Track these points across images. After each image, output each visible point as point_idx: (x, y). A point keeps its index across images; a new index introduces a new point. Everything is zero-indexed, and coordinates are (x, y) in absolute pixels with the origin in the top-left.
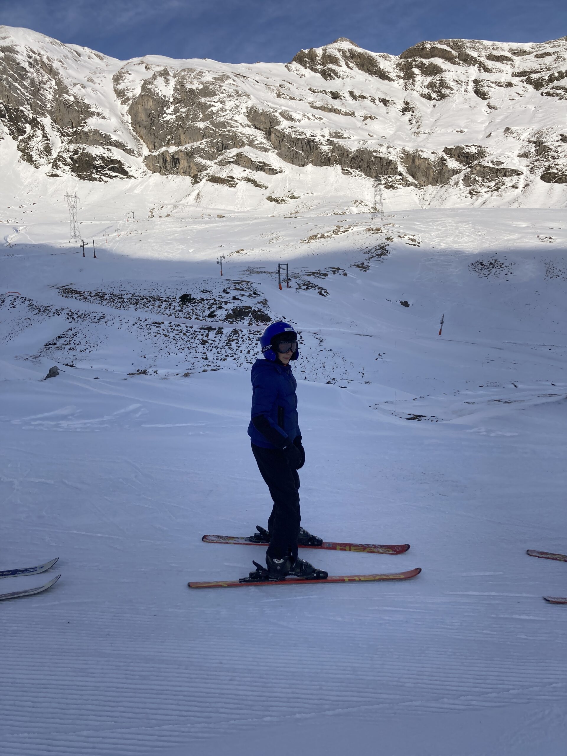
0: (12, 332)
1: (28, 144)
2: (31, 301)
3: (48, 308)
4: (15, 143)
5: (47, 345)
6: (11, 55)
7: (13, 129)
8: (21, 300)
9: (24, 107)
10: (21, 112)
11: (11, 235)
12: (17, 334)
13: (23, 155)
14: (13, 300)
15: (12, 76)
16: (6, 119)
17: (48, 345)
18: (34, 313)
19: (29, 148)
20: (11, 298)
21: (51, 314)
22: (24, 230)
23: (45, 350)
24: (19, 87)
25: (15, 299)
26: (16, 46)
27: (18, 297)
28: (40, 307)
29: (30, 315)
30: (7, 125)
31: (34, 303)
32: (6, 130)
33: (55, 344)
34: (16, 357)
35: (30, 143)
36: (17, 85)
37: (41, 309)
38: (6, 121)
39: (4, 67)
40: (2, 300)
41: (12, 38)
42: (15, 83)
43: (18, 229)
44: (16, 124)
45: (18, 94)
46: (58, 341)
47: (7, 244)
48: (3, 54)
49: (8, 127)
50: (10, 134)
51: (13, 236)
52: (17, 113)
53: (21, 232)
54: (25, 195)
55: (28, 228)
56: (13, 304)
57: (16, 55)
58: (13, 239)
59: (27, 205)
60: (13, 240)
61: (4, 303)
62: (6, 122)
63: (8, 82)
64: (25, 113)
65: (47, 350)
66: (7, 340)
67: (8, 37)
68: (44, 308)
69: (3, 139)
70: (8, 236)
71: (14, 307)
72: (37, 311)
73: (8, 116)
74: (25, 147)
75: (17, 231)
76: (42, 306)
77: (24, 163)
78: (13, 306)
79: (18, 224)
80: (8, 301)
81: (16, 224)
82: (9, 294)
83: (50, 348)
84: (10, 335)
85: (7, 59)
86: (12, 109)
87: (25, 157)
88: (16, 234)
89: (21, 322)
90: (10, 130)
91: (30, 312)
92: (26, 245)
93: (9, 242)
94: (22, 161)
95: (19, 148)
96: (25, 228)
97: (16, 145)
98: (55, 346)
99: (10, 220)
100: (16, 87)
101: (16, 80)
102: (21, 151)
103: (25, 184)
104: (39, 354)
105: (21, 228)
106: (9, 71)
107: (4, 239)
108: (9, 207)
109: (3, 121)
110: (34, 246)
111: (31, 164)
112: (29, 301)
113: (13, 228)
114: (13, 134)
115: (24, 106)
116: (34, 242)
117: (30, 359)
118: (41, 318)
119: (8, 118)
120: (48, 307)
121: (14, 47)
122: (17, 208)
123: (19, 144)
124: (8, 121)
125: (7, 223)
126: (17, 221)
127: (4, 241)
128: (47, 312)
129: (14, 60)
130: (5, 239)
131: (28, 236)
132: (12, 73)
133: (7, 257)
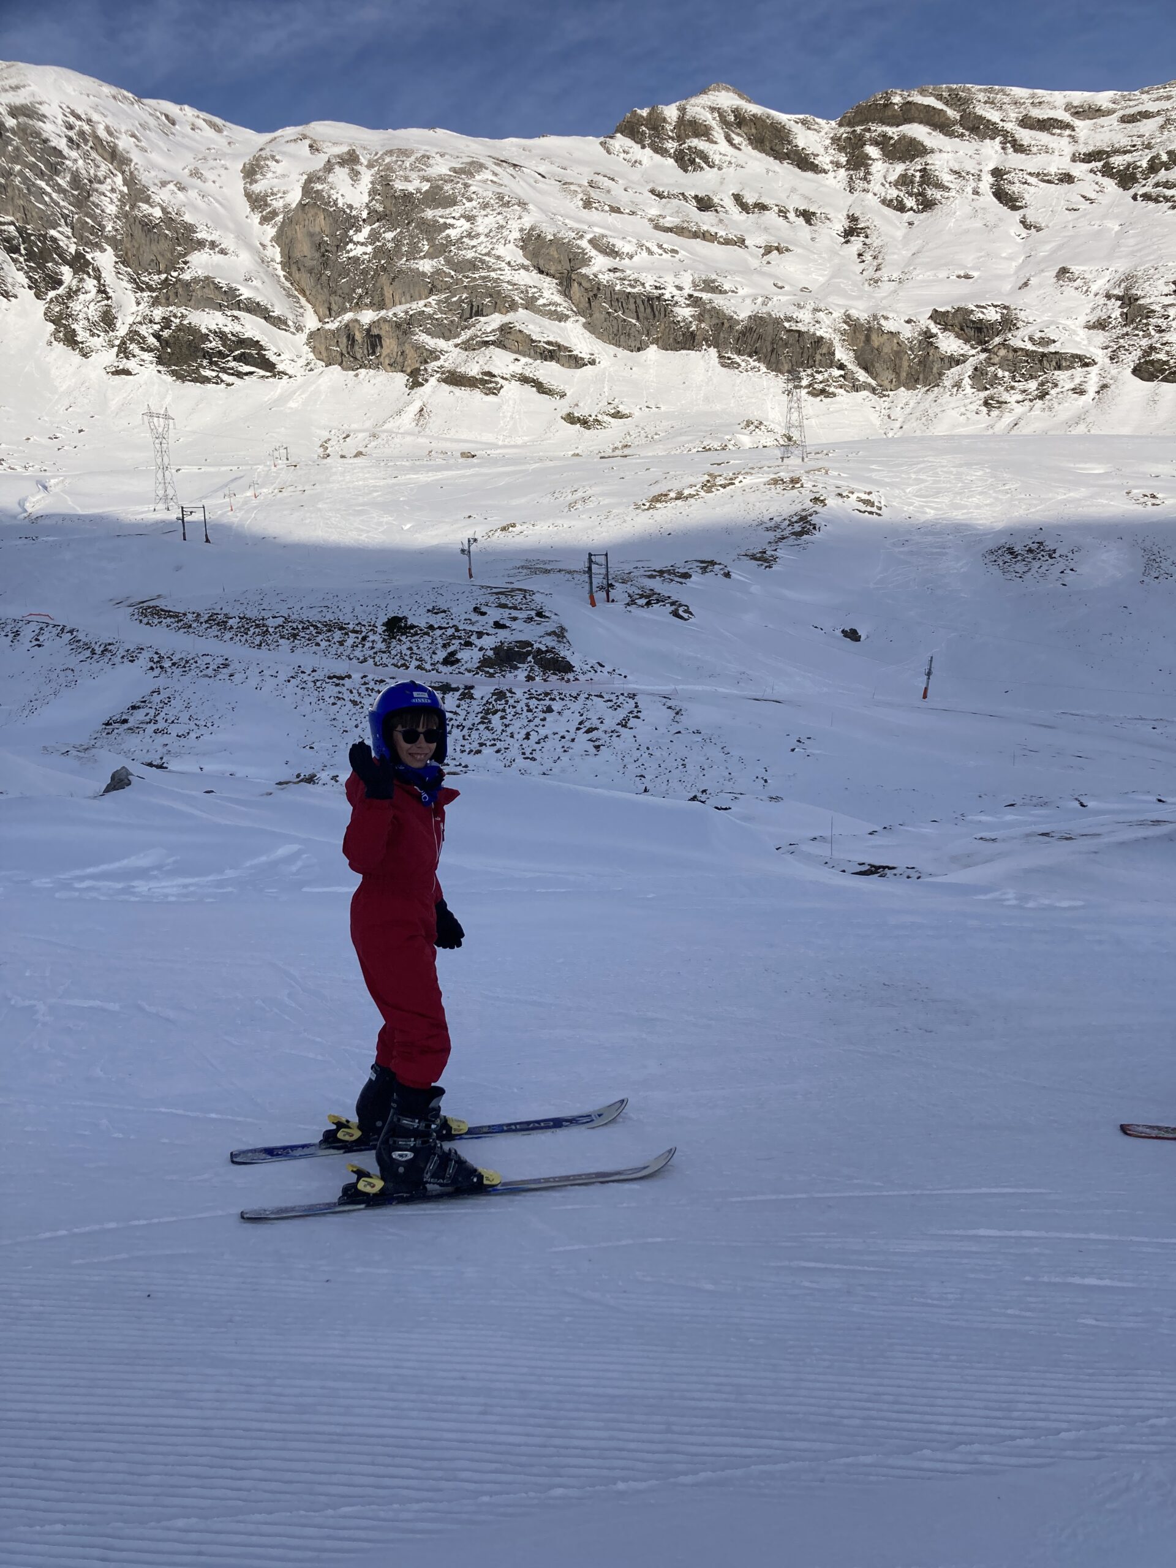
0: (36, 697)
1: (68, 308)
2: (75, 633)
3: (110, 647)
4: (41, 306)
5: (108, 724)
6: (31, 122)
7: (37, 277)
8: (55, 631)
9: (59, 232)
10: (52, 241)
11: (33, 495)
12: (46, 701)
13: (57, 331)
14: (37, 631)
15: (33, 167)
16: (21, 255)
17: (111, 724)
18: (81, 657)
19: (70, 316)
20: (34, 626)
21: (117, 660)
22: (60, 486)
23: (104, 734)
24: (48, 189)
25: (41, 629)
26: (40, 103)
27: (48, 625)
28: (93, 645)
29: (73, 661)
30: (23, 268)
31: (81, 636)
32: (21, 278)
33: (125, 721)
34: (45, 748)
35: (71, 305)
36: (43, 184)
37: (96, 648)
38: (21, 259)
39: (17, 149)
40: (15, 630)
41: (33, 88)
42: (39, 182)
43: (47, 484)
44: (41, 267)
45: (45, 204)
46: (132, 714)
47: (25, 515)
48: (15, 121)
49: (26, 273)
50: (30, 288)
51: (38, 497)
52: (43, 243)
53: (54, 490)
54: (61, 412)
55: (68, 481)
56: (37, 640)
57: (41, 124)
58: (37, 504)
59: (64, 434)
60: (37, 507)
61: (18, 638)
62: (21, 263)
63: (25, 179)
64: (61, 243)
65: (108, 734)
66: (26, 712)
67: (24, 86)
68: (103, 646)
69: (16, 297)
70: (25, 500)
71: (39, 646)
72: (88, 653)
73: (25, 249)
74: (61, 313)
75: (45, 488)
76: (99, 644)
77: (60, 347)
78: (37, 643)
79: (47, 474)
80: (28, 633)
81: (43, 473)
82: (29, 618)
83: (116, 731)
84: (32, 704)
85: (22, 131)
86: (32, 235)
87: (61, 334)
88: (42, 494)
89: (53, 676)
90: (30, 278)
91: (73, 655)
92: (64, 517)
93: (30, 510)
94: (55, 343)
95: (48, 316)
96: (63, 481)
97: (42, 310)
98: (126, 726)
99: (31, 464)
100: (41, 189)
101: (41, 175)
102: (52, 322)
103: (62, 389)
104: (93, 742)
105: (53, 481)
106: (27, 157)
107: (19, 504)
108: (28, 439)
109: (14, 260)
110: (80, 518)
111: (74, 350)
112: (71, 632)
113: (38, 482)
114: (37, 287)
115: (59, 229)
116: (80, 511)
117: (74, 752)
118: (96, 667)
119: (26, 255)
120: (110, 644)
121: (37, 106)
122: (45, 441)
123: (49, 307)
124: (26, 260)
125: (24, 470)
126: (45, 468)
127: (20, 510)
128: (109, 655)
129: (37, 134)
130: (21, 504)
131: (68, 498)
132: (34, 160)
133: (24, 541)
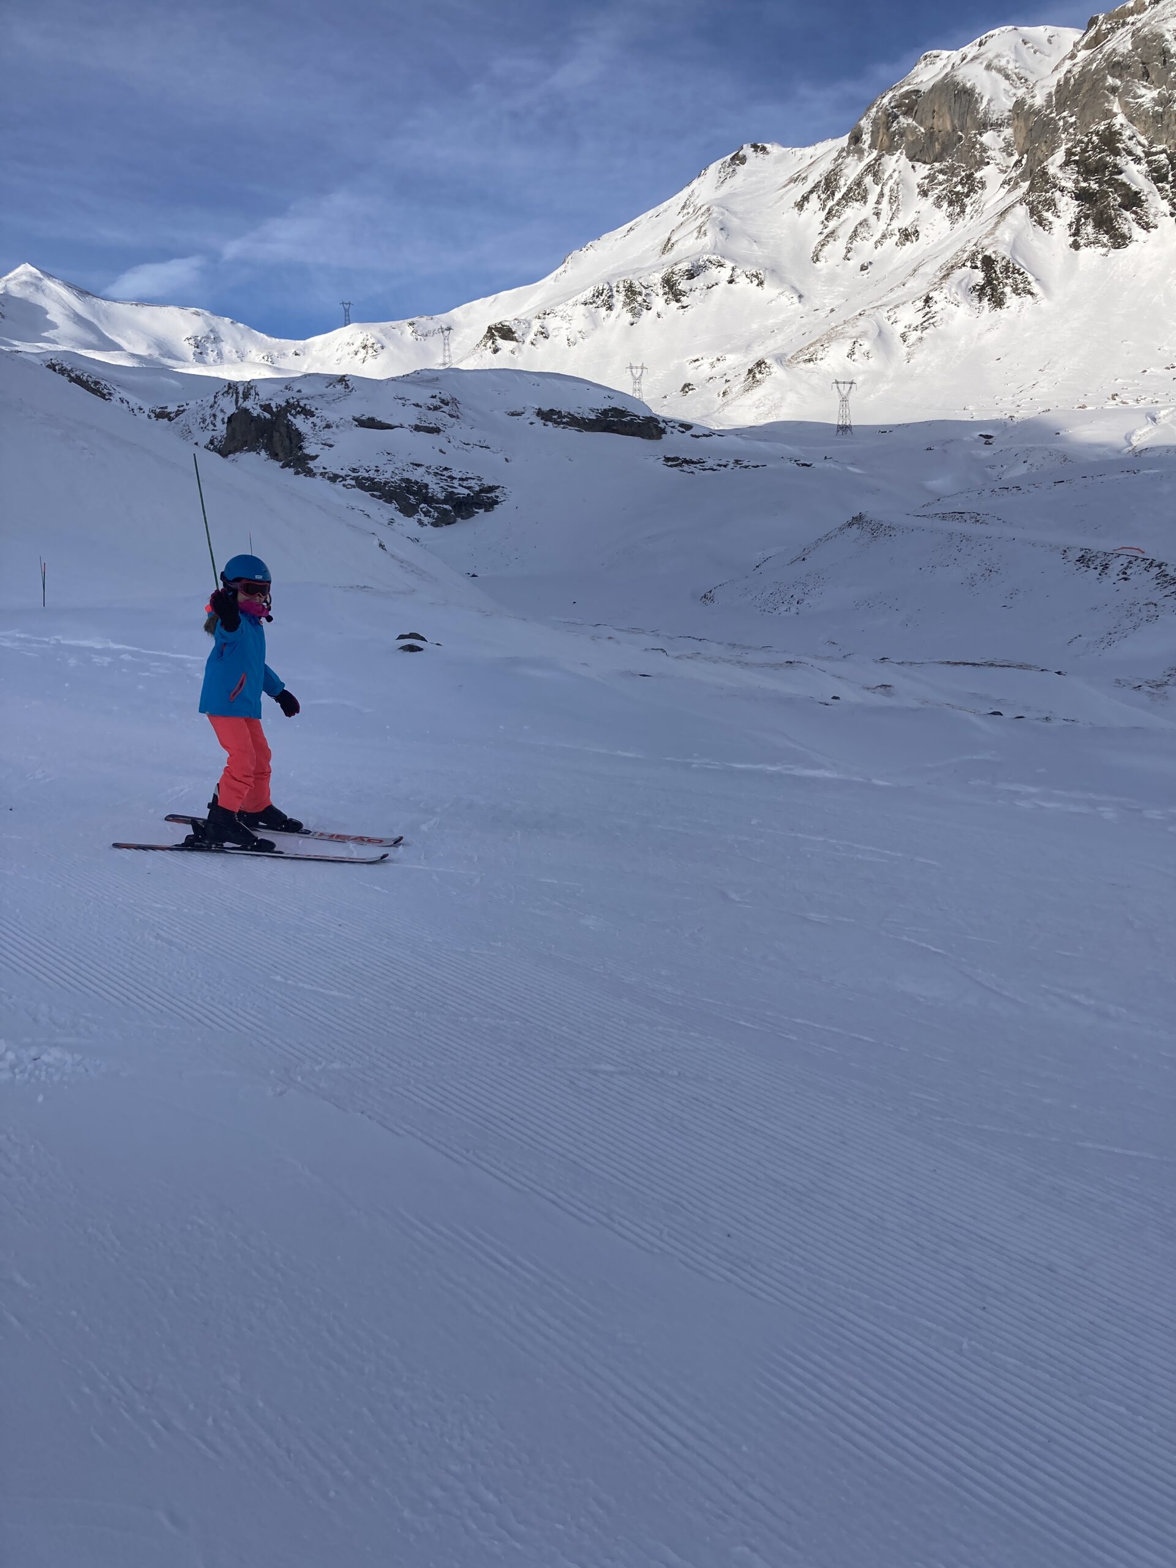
0: (1115, 630)
2: (1163, 567)
8: (1143, 565)
11: (1140, 428)
12: (1124, 635)
14: (1126, 565)
18: (1167, 592)
20: (1123, 560)
22: (1170, 417)
25: (1130, 562)
27: (1137, 558)
29: (1157, 596)
31: (1170, 571)
32: (1165, 206)
34: (1118, 681)
38: (1168, 187)
40: (1104, 563)
43: (1156, 416)
47: (1130, 448)
49: (1171, 200)
50: (1172, 215)
51: (1145, 430)
53: (1163, 421)
56: (1124, 573)
58: (1144, 436)
60: (1143, 440)
61: (1106, 571)
62: (1167, 191)
66: (1103, 645)
69: (1156, 227)
70: (1132, 433)
71: (1126, 579)
73: (1172, 175)
75: (1154, 420)
78: (1125, 576)
79: (1159, 405)
80: (1116, 566)
81: (1154, 405)
82: (1120, 552)
84: (1110, 636)
88: (1151, 426)
89: (1135, 610)
91: (1158, 590)
92: (1169, 449)
93: (1135, 444)
99: (1143, 397)
104: (1166, 678)
105: (1163, 413)
107: (1126, 438)
108: (1145, 371)
109: (1160, 190)
112: (1160, 566)
113: (1147, 415)
117: (1146, 688)
122: (1160, 371)
124: (1172, 188)
125: (1135, 404)
126: (1157, 399)
127: (1125, 443)
130: (1128, 438)
133: (1126, 475)
